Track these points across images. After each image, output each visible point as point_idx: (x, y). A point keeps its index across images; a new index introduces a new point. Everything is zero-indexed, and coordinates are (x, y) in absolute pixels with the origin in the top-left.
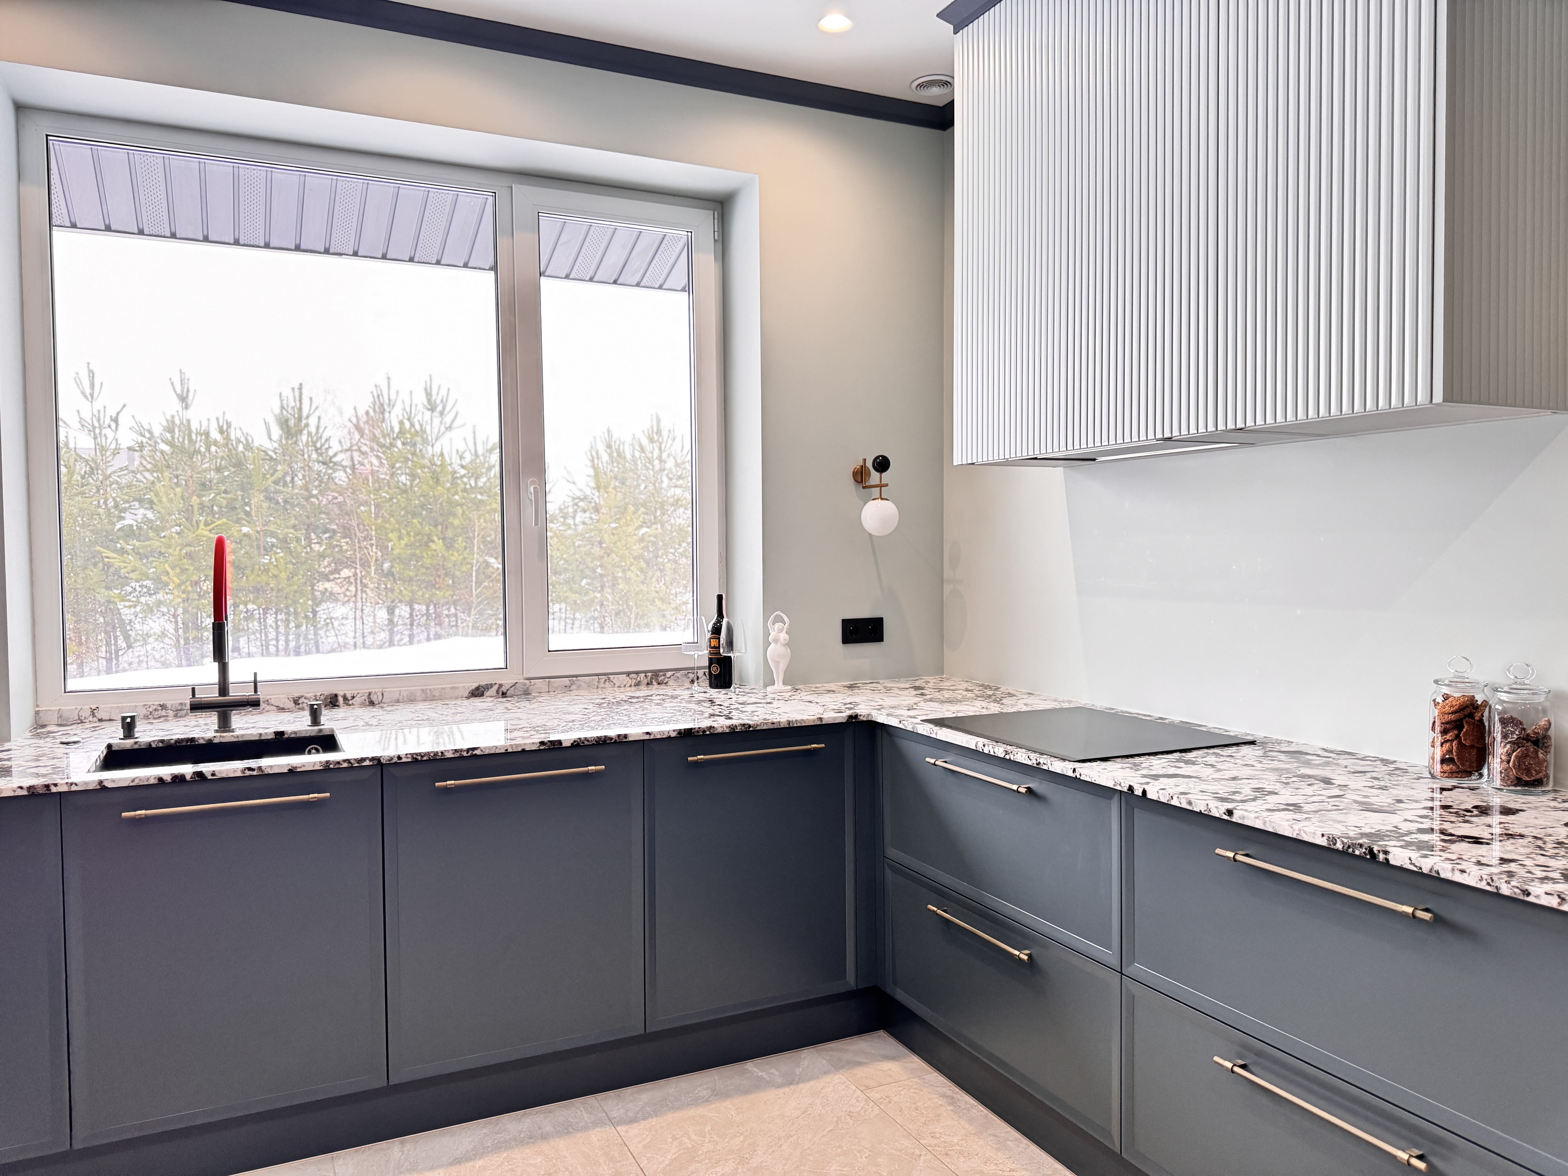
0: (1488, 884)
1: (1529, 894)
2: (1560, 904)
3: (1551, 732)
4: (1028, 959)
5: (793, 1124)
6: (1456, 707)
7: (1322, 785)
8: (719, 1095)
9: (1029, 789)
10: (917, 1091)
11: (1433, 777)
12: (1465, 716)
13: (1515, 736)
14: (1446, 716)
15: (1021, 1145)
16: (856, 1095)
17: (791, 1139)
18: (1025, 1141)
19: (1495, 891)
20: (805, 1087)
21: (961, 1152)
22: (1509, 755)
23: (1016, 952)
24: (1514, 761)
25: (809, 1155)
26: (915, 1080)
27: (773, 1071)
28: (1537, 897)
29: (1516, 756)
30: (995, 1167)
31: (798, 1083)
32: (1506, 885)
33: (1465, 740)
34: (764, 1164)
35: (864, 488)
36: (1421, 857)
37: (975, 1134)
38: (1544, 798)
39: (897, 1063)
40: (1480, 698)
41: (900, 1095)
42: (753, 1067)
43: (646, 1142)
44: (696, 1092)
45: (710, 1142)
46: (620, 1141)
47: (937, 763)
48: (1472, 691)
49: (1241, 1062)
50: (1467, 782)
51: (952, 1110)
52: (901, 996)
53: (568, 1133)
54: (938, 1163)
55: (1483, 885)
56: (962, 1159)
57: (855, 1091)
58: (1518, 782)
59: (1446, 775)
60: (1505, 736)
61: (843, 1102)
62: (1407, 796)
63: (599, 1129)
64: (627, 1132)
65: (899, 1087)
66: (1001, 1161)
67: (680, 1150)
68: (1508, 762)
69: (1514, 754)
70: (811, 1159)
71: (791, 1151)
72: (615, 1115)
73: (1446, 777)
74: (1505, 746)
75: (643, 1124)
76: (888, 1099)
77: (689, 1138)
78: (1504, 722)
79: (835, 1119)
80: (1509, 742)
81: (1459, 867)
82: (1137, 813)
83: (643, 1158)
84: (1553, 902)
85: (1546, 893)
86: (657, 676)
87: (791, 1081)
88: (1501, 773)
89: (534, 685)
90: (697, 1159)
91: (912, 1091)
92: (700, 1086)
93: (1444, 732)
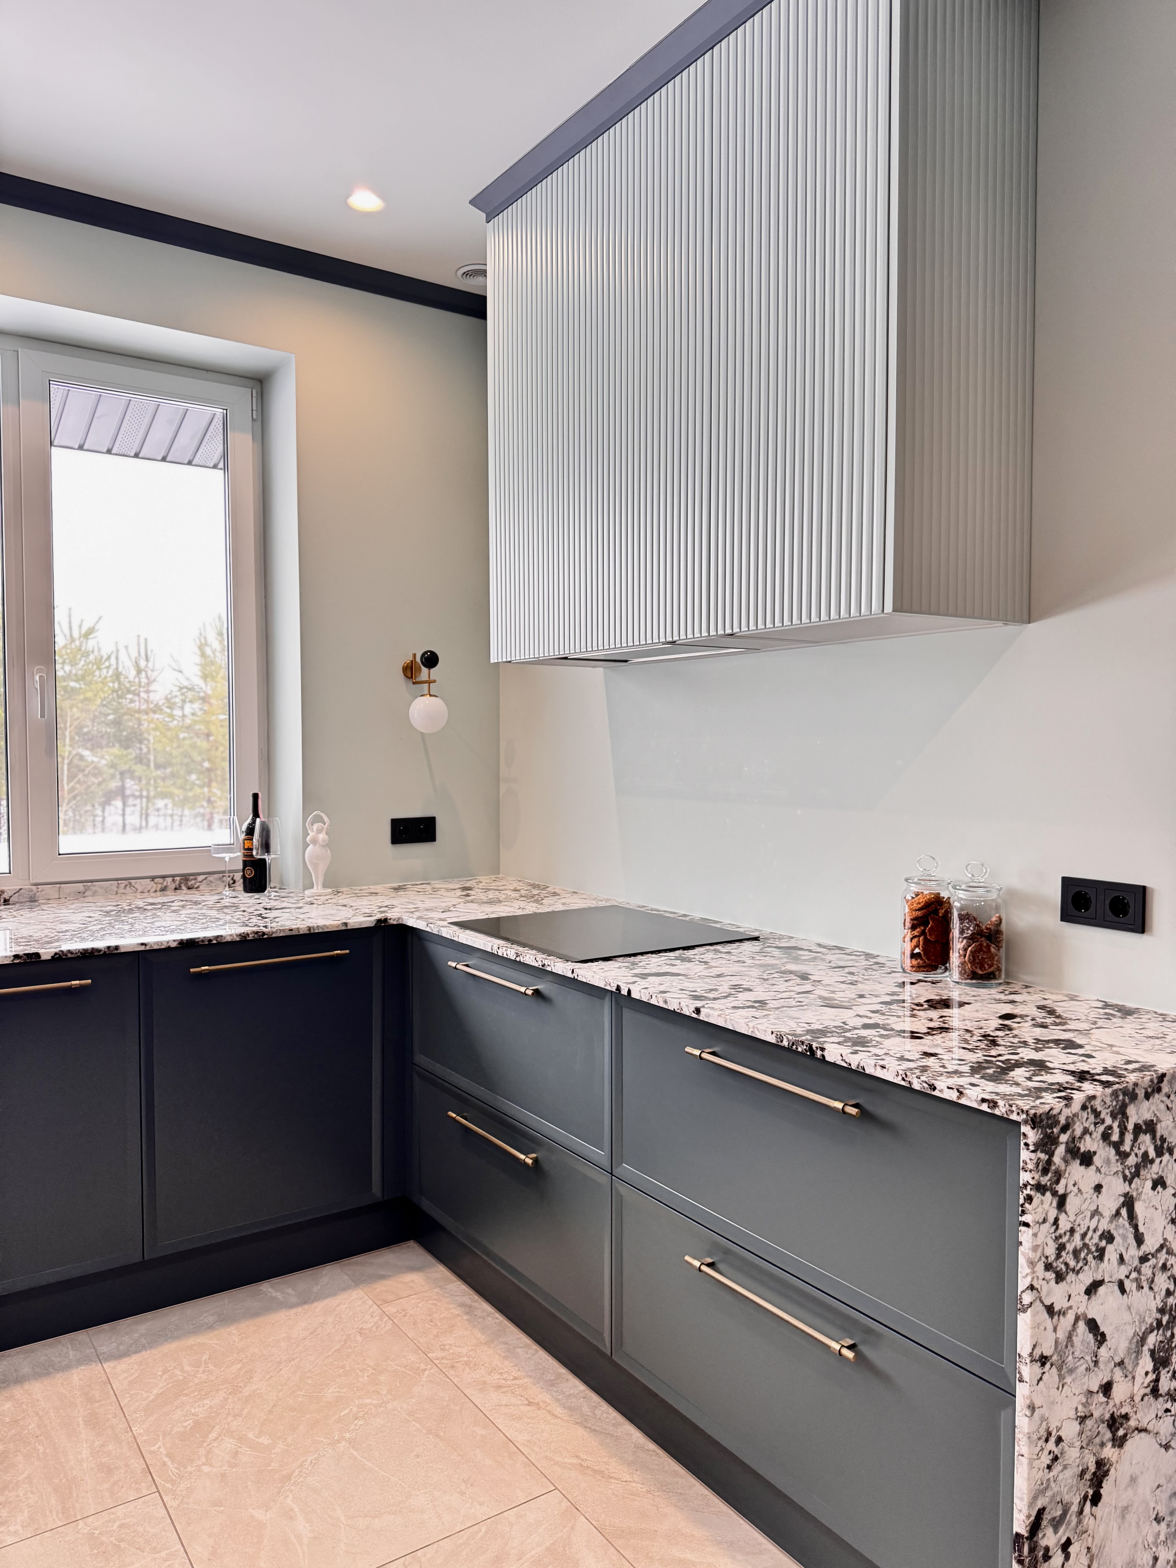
0: (903, 1079)
1: (935, 1089)
2: (959, 1098)
3: (1003, 927)
4: (532, 1163)
5: (298, 1346)
6: (922, 904)
7: (799, 981)
8: (226, 1320)
9: (537, 992)
10: (435, 1302)
11: (904, 971)
12: (931, 913)
13: (969, 932)
14: (914, 913)
15: (530, 1352)
16: (371, 1311)
17: (293, 1363)
18: (535, 1347)
19: (909, 1086)
20: (319, 1306)
21: (467, 1363)
22: (965, 950)
23: (522, 1157)
24: (969, 955)
25: (309, 1378)
26: (436, 1290)
27: (290, 1291)
28: (941, 1091)
29: (971, 951)
30: (498, 1377)
31: (313, 1302)
32: (917, 1080)
33: (930, 935)
34: (258, 1392)
35: (414, 683)
36: (852, 1053)
37: (486, 1343)
38: (993, 991)
39: (421, 1274)
40: (944, 894)
41: (417, 1307)
42: (267, 1288)
43: (133, 1377)
44: (201, 1318)
45: (204, 1372)
46: (104, 1378)
47: (458, 966)
48: (937, 888)
49: (709, 1260)
50: (932, 976)
51: (467, 1320)
52: (426, 1205)
53: (48, 1374)
54: (442, 1376)
55: (898, 1081)
56: (467, 1370)
57: (371, 1306)
58: (973, 976)
59: (914, 969)
60: (962, 932)
61: (356, 1319)
62: (872, 991)
63: (83, 1367)
64: (114, 1368)
65: (418, 1299)
66: (506, 1370)
67: (169, 1384)
68: (965, 956)
69: (970, 949)
70: (310, 1382)
71: (290, 1375)
72: (105, 1350)
73: (915, 971)
74: (962, 942)
75: (135, 1358)
76: (403, 1313)
77: (182, 1370)
78: (962, 918)
79: (344, 1338)
80: (965, 938)
81: (881, 1063)
82: (627, 1014)
83: (127, 1395)
84: (952, 1096)
85: (948, 1088)
86: (187, 880)
87: (306, 1300)
88: (959, 967)
89: (41, 891)
90: (185, 1392)
91: (431, 1302)
92: (207, 1311)
93: (913, 928)
